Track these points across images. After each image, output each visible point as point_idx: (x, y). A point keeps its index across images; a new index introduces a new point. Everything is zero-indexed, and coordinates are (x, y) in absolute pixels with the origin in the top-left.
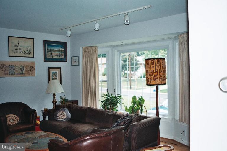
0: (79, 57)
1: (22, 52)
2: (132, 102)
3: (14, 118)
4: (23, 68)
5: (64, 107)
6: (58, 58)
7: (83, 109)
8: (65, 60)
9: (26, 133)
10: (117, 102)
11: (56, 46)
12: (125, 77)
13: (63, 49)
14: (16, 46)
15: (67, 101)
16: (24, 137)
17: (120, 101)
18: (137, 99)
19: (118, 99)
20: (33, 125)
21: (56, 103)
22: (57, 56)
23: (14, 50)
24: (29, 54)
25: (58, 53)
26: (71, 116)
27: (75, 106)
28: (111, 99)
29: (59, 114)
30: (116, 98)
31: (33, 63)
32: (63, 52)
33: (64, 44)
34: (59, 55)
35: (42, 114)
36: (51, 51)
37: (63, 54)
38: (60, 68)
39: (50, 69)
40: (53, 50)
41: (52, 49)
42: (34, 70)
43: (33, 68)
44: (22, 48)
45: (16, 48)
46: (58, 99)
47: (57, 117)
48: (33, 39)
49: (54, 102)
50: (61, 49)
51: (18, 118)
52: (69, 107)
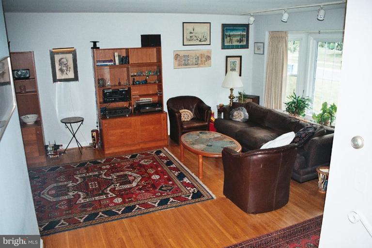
0: (264, 43)
1: (197, 39)
2: (321, 110)
3: (188, 113)
4: (198, 57)
5: (241, 105)
6: (238, 44)
7: (262, 110)
8: (246, 47)
9: (200, 133)
10: (305, 106)
11: (237, 30)
12: (339, 50)
13: (245, 33)
14: (191, 33)
15: (246, 97)
16: (198, 137)
17: (308, 105)
18: (329, 106)
19: (306, 103)
20: (207, 123)
21: (233, 98)
22: (238, 41)
23: (189, 37)
24: (205, 41)
25: (239, 38)
26: (249, 117)
27: (254, 105)
28: (298, 102)
29: (235, 113)
30: (303, 102)
31: (209, 51)
32: (245, 37)
33: (246, 27)
34: (241, 41)
35: (217, 110)
36: (230, 36)
37: (245, 39)
38: (241, 57)
39: (228, 58)
40: (232, 35)
41: (231, 33)
42: (210, 59)
43: (209, 58)
44: (197, 35)
45: (191, 35)
46: (236, 94)
47: (233, 116)
48: (210, 23)
49: (231, 97)
50: (242, 33)
51: (192, 114)
52: (247, 106)
